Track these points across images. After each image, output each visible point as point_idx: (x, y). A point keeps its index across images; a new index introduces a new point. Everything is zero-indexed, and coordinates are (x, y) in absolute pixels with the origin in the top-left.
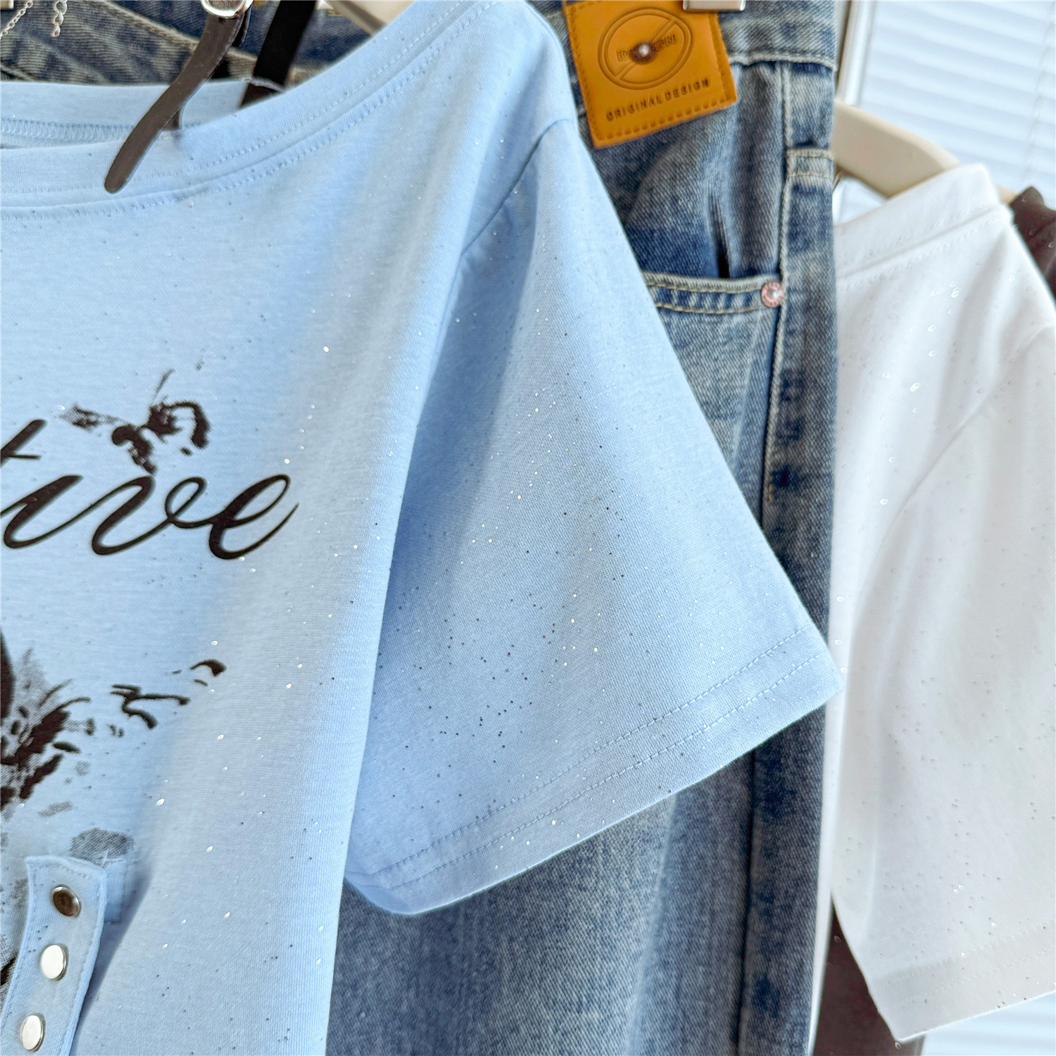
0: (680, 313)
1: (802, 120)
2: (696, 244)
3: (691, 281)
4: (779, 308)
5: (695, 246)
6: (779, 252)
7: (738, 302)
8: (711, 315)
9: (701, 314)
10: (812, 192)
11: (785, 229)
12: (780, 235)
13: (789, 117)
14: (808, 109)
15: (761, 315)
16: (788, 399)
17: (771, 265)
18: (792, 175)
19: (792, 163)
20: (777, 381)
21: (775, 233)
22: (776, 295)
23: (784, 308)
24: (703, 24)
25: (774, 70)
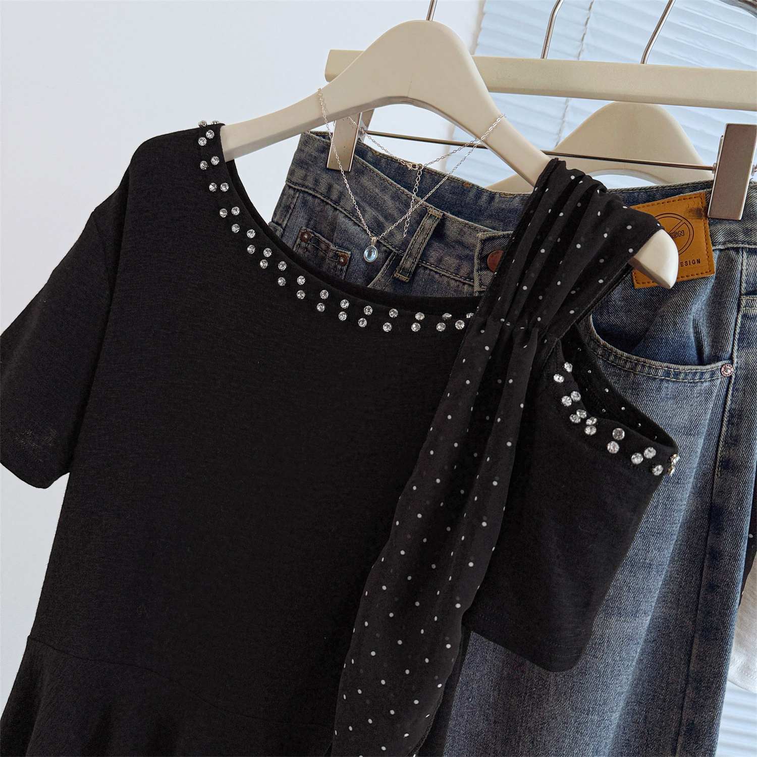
0: (674, 381)
1: (751, 280)
2: (684, 346)
3: (681, 367)
4: (730, 377)
5: (684, 347)
6: (733, 348)
7: (707, 376)
8: (691, 383)
9: (685, 382)
10: (753, 318)
11: (737, 336)
12: (734, 339)
13: (744, 278)
15: (719, 382)
16: (732, 424)
17: (728, 355)
18: (743, 309)
19: (743, 303)
20: (727, 414)
21: (731, 338)
22: (729, 371)
23: (734, 377)
24: (700, 226)
25: (738, 253)
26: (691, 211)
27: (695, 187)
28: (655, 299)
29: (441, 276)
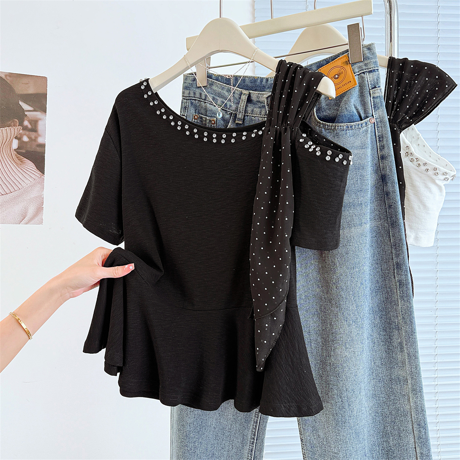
0: (351, 130)
1: (372, 83)
3: (352, 123)
4: (375, 122)
5: (353, 116)
6: (372, 111)
7: (364, 125)
8: (358, 129)
9: (356, 129)
10: (377, 97)
11: (373, 107)
12: (372, 108)
13: (369, 83)
14: (374, 80)
15: (370, 126)
16: (381, 141)
17: (371, 115)
18: (372, 95)
19: (371, 93)
20: (377, 138)
22: (373, 121)
23: (376, 122)
24: (348, 68)
25: (365, 74)
26: (343, 63)
27: (343, 53)
28: (338, 101)
29: (255, 117)
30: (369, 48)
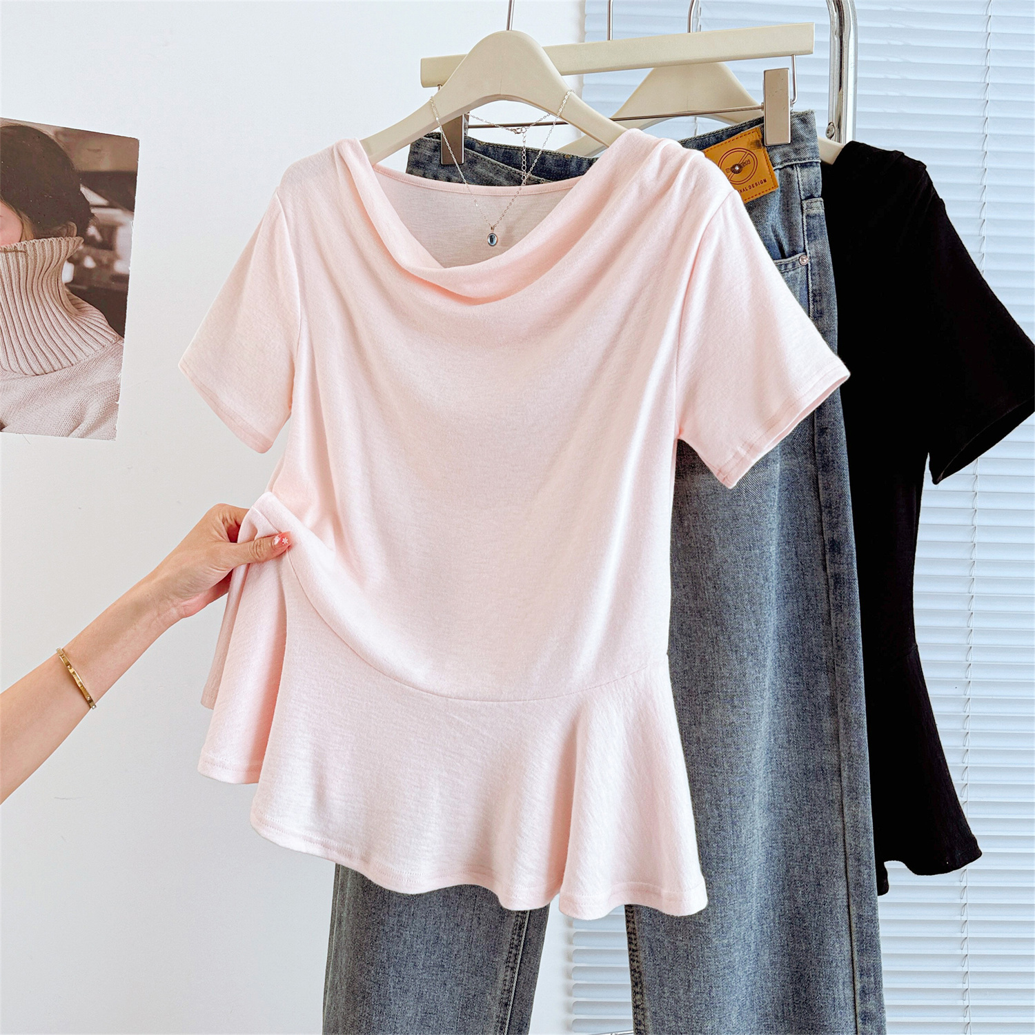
1: (807, 187)
4: (807, 265)
6: (804, 243)
7: (790, 266)
10: (814, 217)
11: (805, 233)
13: (801, 187)
14: (810, 181)
15: (800, 271)
16: (816, 301)
17: (802, 249)
18: (805, 211)
19: (804, 206)
20: (811, 295)
21: (802, 235)
22: (805, 261)
24: (761, 154)
25: (793, 169)
26: (752, 143)
27: (752, 124)
30: (804, 119)
